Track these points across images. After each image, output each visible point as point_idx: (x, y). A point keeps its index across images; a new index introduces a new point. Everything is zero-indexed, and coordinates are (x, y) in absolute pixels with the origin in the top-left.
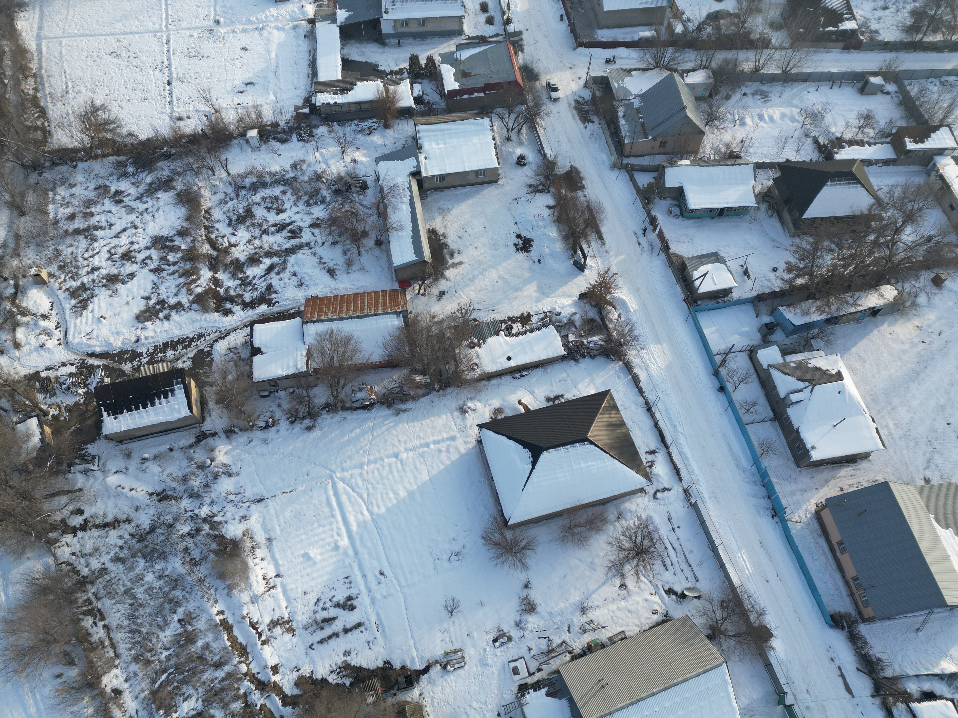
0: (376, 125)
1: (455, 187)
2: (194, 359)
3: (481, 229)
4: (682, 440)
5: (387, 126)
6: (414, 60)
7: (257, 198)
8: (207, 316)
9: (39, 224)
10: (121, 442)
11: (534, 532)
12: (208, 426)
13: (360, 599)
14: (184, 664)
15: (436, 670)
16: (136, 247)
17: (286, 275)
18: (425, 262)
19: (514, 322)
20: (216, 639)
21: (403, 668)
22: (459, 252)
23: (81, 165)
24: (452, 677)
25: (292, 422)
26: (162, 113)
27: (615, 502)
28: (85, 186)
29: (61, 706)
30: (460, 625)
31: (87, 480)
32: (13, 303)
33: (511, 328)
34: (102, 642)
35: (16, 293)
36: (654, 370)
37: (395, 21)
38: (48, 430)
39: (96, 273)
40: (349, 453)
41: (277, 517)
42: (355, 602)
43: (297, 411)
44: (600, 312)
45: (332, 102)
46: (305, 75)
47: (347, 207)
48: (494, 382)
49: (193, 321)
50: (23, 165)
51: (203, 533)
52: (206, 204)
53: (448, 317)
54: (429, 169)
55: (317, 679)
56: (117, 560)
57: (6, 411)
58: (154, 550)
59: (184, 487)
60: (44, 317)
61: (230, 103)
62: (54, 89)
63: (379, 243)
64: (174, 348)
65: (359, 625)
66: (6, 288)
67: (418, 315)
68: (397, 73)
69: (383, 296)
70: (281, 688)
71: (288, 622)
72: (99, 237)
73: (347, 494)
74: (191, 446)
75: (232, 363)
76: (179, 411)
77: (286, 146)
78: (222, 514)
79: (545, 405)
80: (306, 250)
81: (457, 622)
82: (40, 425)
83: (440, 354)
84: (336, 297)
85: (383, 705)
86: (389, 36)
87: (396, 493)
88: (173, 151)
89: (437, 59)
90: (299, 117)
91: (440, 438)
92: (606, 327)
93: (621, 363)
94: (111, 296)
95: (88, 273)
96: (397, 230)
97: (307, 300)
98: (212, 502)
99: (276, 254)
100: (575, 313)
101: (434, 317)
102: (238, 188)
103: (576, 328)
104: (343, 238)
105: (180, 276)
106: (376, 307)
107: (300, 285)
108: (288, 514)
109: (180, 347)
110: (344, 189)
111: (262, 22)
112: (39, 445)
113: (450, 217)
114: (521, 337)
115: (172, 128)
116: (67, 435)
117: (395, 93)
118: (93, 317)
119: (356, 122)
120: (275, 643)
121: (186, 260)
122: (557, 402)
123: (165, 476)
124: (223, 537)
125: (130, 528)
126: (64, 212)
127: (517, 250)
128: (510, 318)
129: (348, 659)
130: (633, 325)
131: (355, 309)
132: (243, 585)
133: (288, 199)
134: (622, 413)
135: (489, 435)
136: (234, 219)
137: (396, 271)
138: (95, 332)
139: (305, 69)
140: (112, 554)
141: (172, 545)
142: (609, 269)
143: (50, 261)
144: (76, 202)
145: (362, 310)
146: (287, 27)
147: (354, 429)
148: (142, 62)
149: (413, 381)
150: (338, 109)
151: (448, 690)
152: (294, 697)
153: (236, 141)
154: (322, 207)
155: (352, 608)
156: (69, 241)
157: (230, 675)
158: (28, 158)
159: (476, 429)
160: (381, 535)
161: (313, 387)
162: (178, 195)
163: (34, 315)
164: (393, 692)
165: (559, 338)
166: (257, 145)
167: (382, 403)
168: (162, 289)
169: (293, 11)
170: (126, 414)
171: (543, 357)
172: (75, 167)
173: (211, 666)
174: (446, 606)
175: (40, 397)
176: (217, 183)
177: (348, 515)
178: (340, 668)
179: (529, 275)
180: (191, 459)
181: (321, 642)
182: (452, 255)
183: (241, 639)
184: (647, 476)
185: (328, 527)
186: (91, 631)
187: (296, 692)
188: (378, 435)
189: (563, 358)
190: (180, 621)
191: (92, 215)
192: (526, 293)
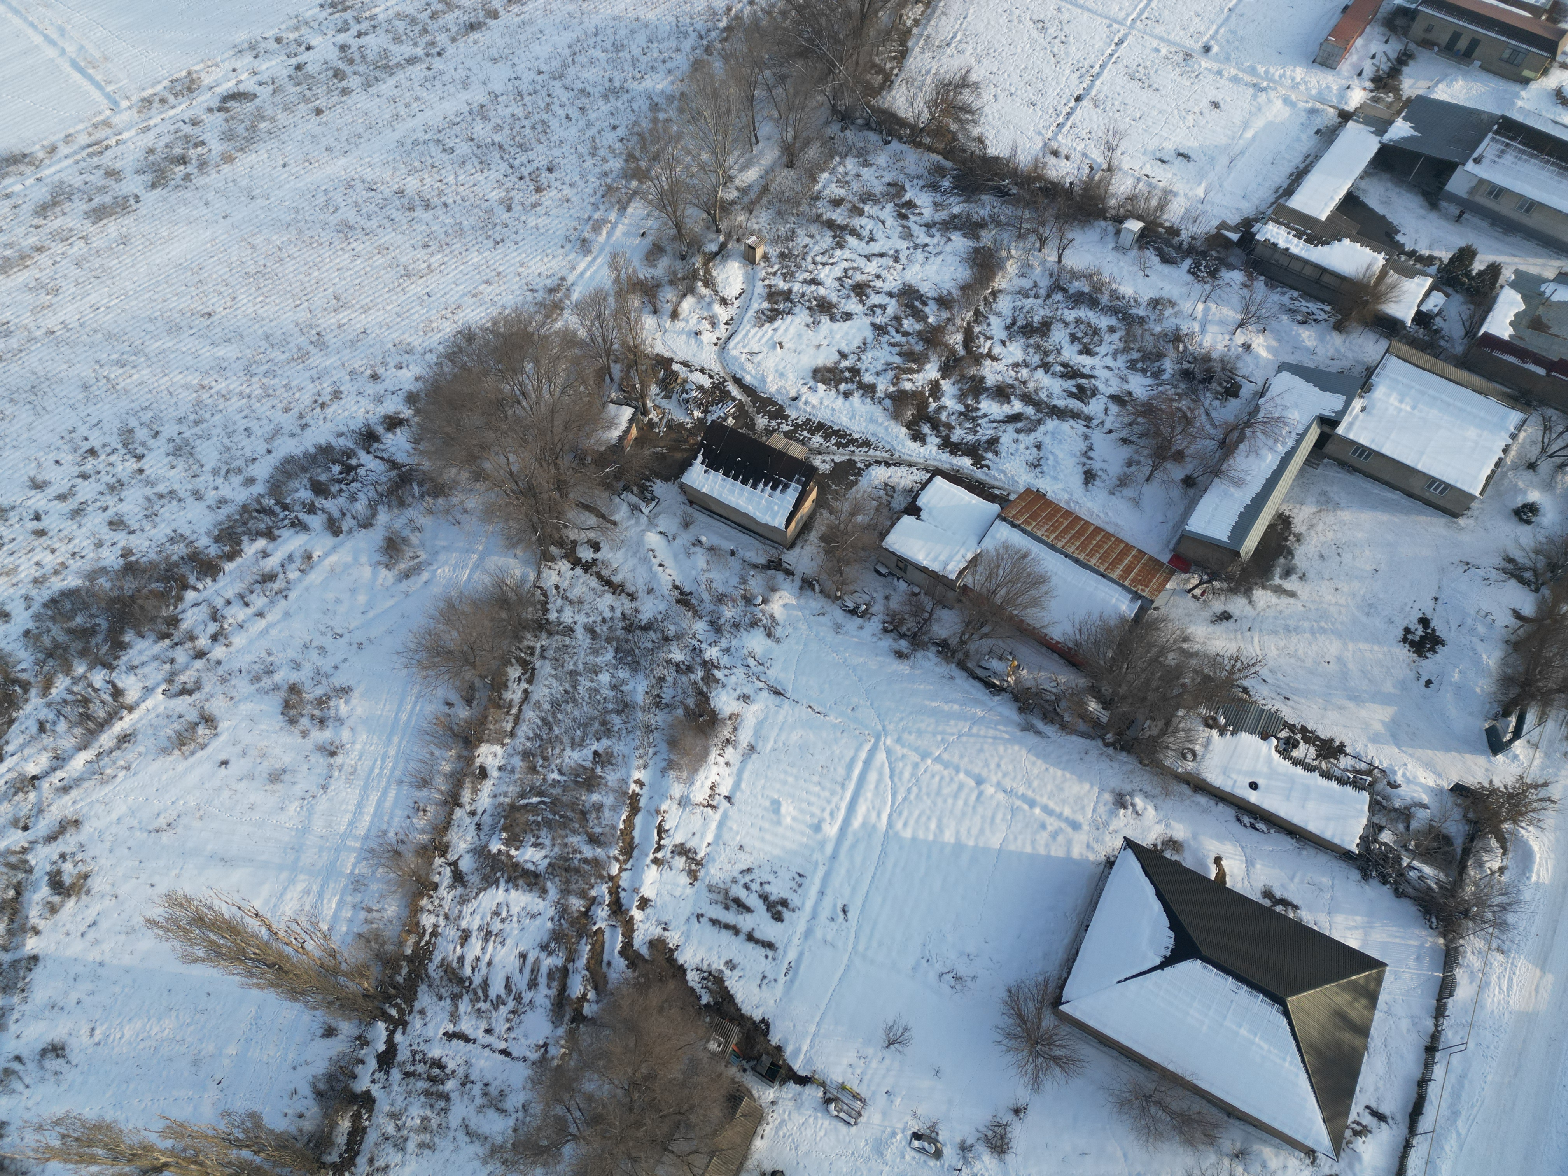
0: (1324, 316)
1: (1376, 479)
2: (837, 466)
3: (1369, 568)
4: (1450, 1144)
5: (1339, 327)
6: (1465, 255)
7: (1070, 315)
8: (892, 423)
9: (798, 188)
10: (691, 503)
11: (1088, 1051)
12: (791, 558)
13: (795, 915)
14: (564, 805)
15: (814, 1093)
16: (878, 284)
17: (1027, 440)
18: (1238, 554)
19: (1307, 740)
20: (614, 809)
21: (779, 1049)
22: (1303, 577)
23: (895, 145)
24: (826, 1123)
25: (886, 630)
26: (1040, 133)
27: (1251, 1129)
28: (881, 172)
29: (428, 738)
30: (888, 1070)
31: (629, 518)
32: (706, 264)
33: (1296, 745)
34: (510, 706)
35: (717, 254)
36: (1494, 998)
37: (1482, 181)
38: (634, 431)
39: (813, 287)
40: (923, 726)
41: (781, 729)
42: (786, 914)
43: (902, 621)
44: (1471, 838)
45: (1282, 244)
46: (1274, 186)
47: (1184, 404)
48: (1203, 800)
49: (872, 420)
50: (834, 109)
51: (692, 676)
52: (1000, 282)
53: (1206, 655)
54: (1355, 427)
55: (676, 961)
56: (590, 630)
57: (612, 379)
58: (631, 652)
59: (712, 607)
60: (724, 302)
61: (1137, 168)
62: (937, 32)
63: (1189, 482)
64: (826, 437)
65: (770, 946)
66: (711, 241)
67: (1165, 619)
68: (1421, 259)
69: (1135, 557)
70: (633, 931)
71: (699, 863)
72: (849, 245)
73: (881, 774)
74: (755, 566)
75: (875, 503)
76: (775, 515)
77: (1167, 269)
78: (727, 672)
79: (1255, 896)
80: (1079, 426)
81: (887, 1062)
82: (631, 421)
83: (1152, 696)
84: (1068, 513)
85: (721, 1067)
86: (1453, 198)
87: (940, 828)
88: (1014, 190)
89: (1507, 274)
90: (1217, 240)
91: (1058, 810)
92: (1462, 868)
93: (1441, 941)
94: (808, 326)
95: (805, 281)
96: (1232, 482)
97: (1028, 491)
98: (727, 651)
99: (1037, 404)
100: (1425, 807)
101: (1186, 639)
102: (1057, 287)
103: (1407, 828)
104: (1143, 442)
105: (899, 354)
106: (1113, 565)
107: (1035, 465)
108: (795, 737)
109: (834, 440)
110: (1200, 376)
111: (1271, 80)
112: (614, 442)
113: (1330, 518)
114: (1299, 770)
115: (1037, 160)
116: (648, 452)
117: (1393, 287)
118: (772, 337)
119: (1296, 294)
120: (667, 873)
121: (922, 339)
122: (1279, 909)
123: (703, 578)
124: (707, 699)
125: (628, 606)
126: (835, 191)
127: (1405, 640)
128: (1304, 730)
129: (727, 973)
130: (1517, 903)
131: (1082, 548)
132: (685, 775)
133: (1111, 342)
134: (1378, 1015)
135: (1131, 865)
136: (1019, 323)
137: (1182, 536)
138: (760, 356)
139: (1280, 176)
140: (591, 620)
141: (652, 662)
142: (1545, 785)
143: (777, 240)
144: (856, 186)
145: (1090, 555)
146: (1301, 105)
147: (953, 701)
148: (1067, 54)
149: (1082, 704)
150: (1284, 261)
151: (809, 1132)
152: (639, 956)
153: (1103, 224)
154: (1149, 381)
155: (778, 918)
156: (814, 229)
157: (596, 863)
158: (847, 101)
159: (1119, 842)
160: (881, 863)
161: (945, 607)
162: (976, 250)
163: (716, 292)
164: (746, 1066)
165: (1364, 821)
166: (1128, 244)
167: (1016, 698)
168: (868, 357)
169: (1328, 87)
170: (720, 475)
171: (1313, 827)
172: (887, 143)
173: (587, 833)
174: (891, 1028)
175: (654, 389)
176: (1036, 263)
177: (861, 800)
178: (710, 974)
179: (1392, 690)
180: (744, 581)
181: (714, 922)
182: (1288, 573)
183: (636, 833)
184: (1338, 1143)
185: (826, 794)
186: (510, 684)
187: (644, 951)
188: (977, 736)
189: (1345, 855)
190: (596, 753)
191: (861, 213)
192: (1363, 713)
